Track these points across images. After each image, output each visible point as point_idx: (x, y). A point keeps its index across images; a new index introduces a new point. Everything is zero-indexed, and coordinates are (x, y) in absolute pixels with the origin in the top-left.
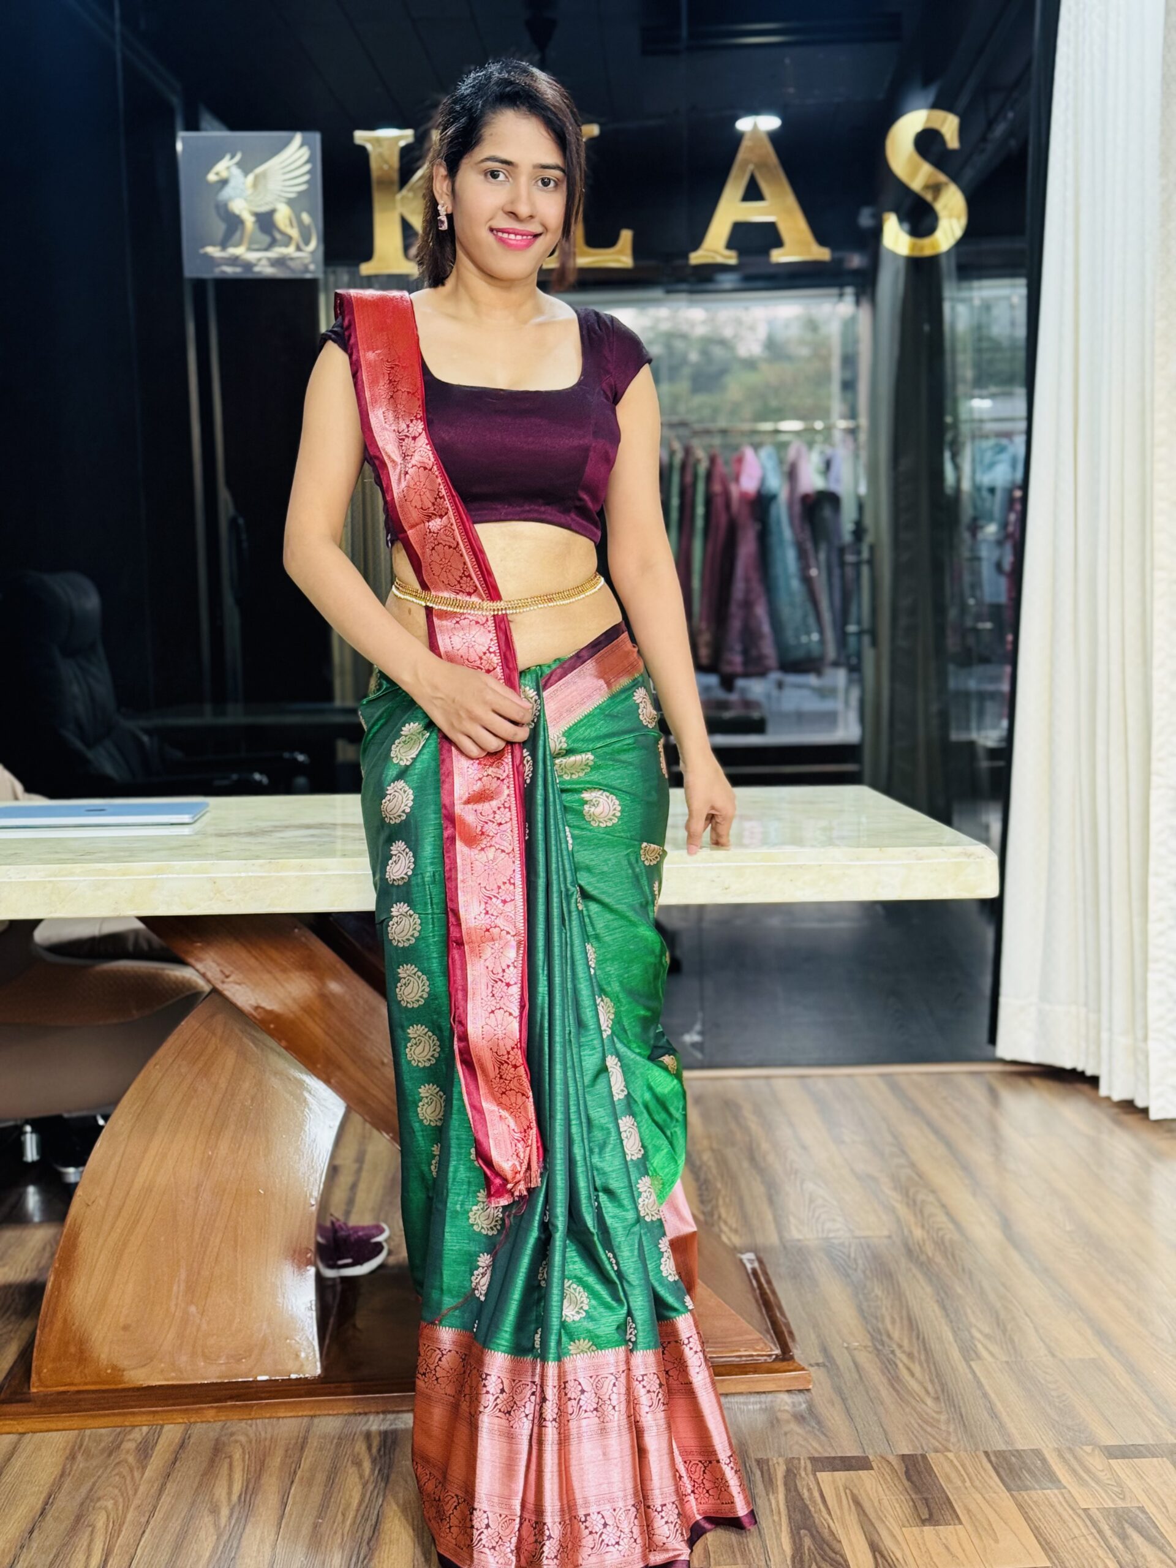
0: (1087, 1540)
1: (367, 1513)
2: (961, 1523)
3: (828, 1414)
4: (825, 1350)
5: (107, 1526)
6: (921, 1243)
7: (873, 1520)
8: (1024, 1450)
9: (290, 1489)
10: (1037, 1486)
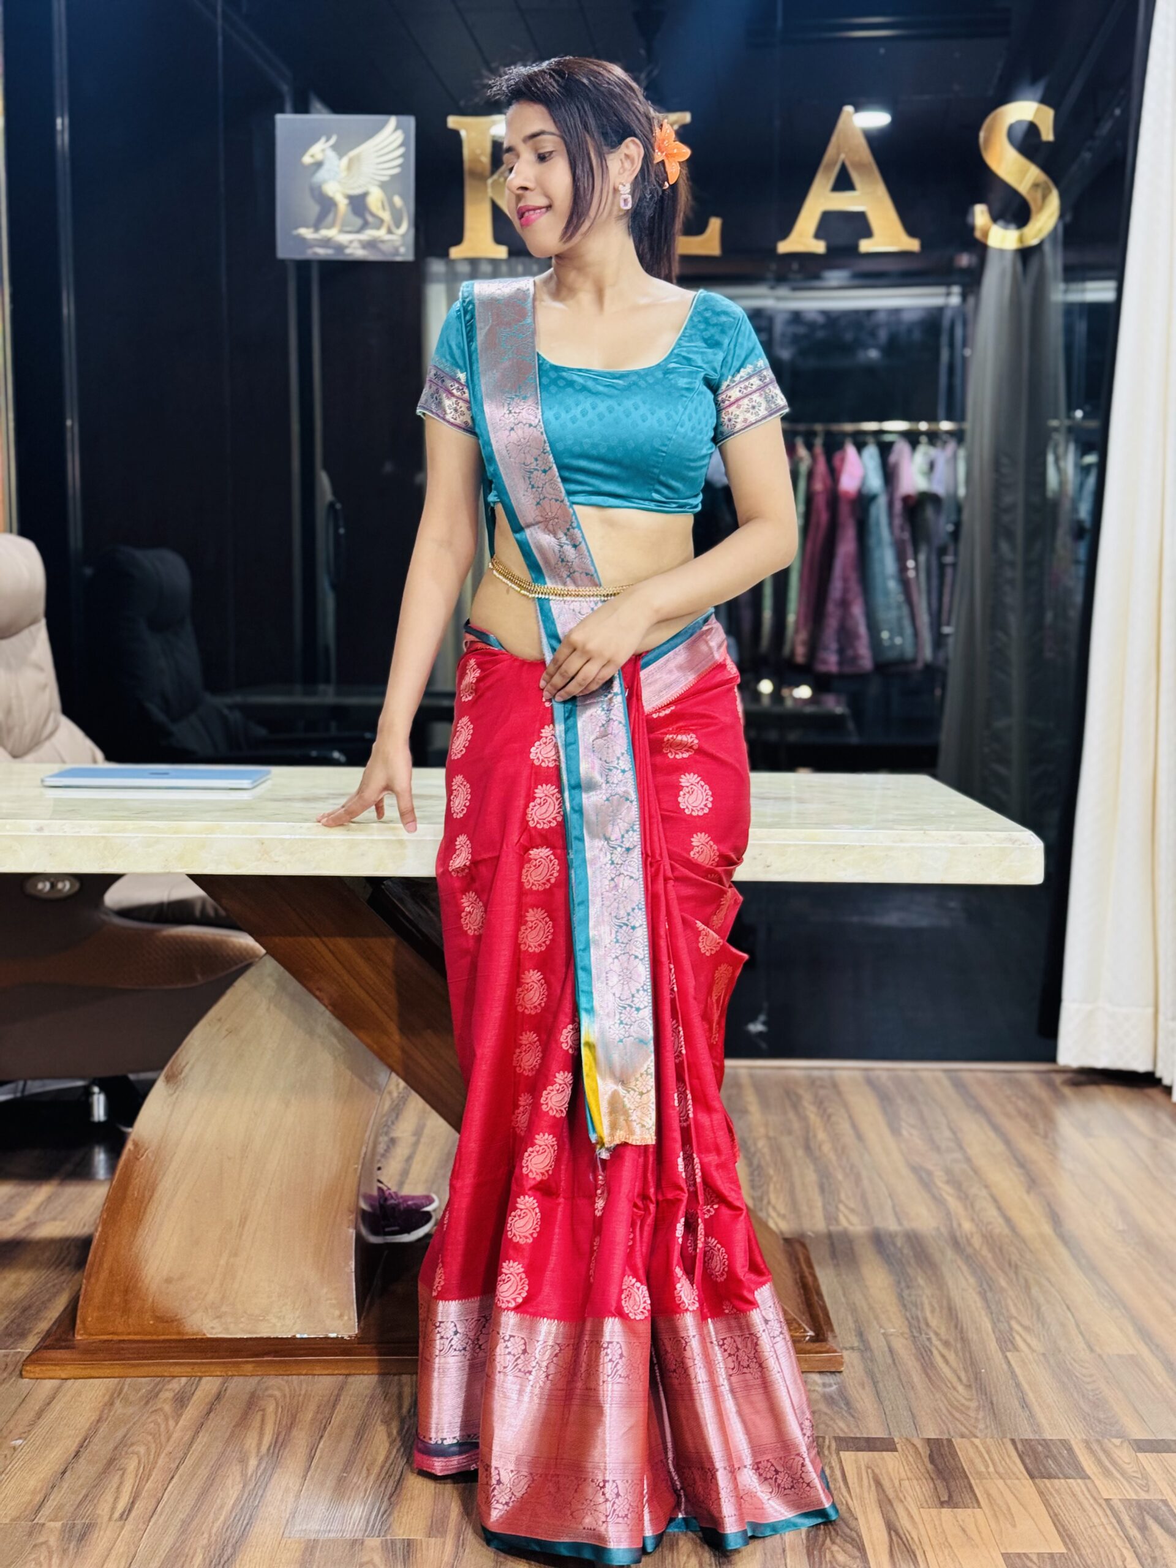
0: (1105, 1529)
1: (391, 1470)
2: (979, 1506)
3: (857, 1396)
4: (861, 1335)
5: (137, 1470)
6: (969, 1236)
7: (893, 1501)
8: (1051, 1440)
9: (319, 1442)
10: (1060, 1475)
